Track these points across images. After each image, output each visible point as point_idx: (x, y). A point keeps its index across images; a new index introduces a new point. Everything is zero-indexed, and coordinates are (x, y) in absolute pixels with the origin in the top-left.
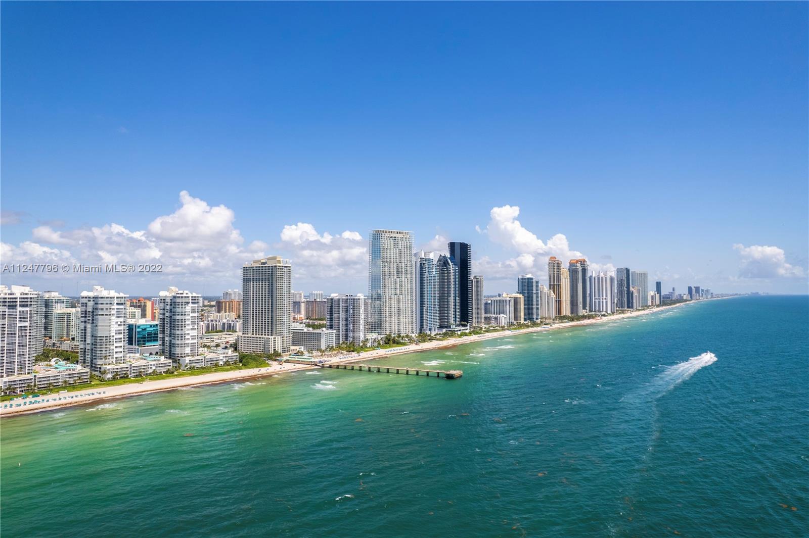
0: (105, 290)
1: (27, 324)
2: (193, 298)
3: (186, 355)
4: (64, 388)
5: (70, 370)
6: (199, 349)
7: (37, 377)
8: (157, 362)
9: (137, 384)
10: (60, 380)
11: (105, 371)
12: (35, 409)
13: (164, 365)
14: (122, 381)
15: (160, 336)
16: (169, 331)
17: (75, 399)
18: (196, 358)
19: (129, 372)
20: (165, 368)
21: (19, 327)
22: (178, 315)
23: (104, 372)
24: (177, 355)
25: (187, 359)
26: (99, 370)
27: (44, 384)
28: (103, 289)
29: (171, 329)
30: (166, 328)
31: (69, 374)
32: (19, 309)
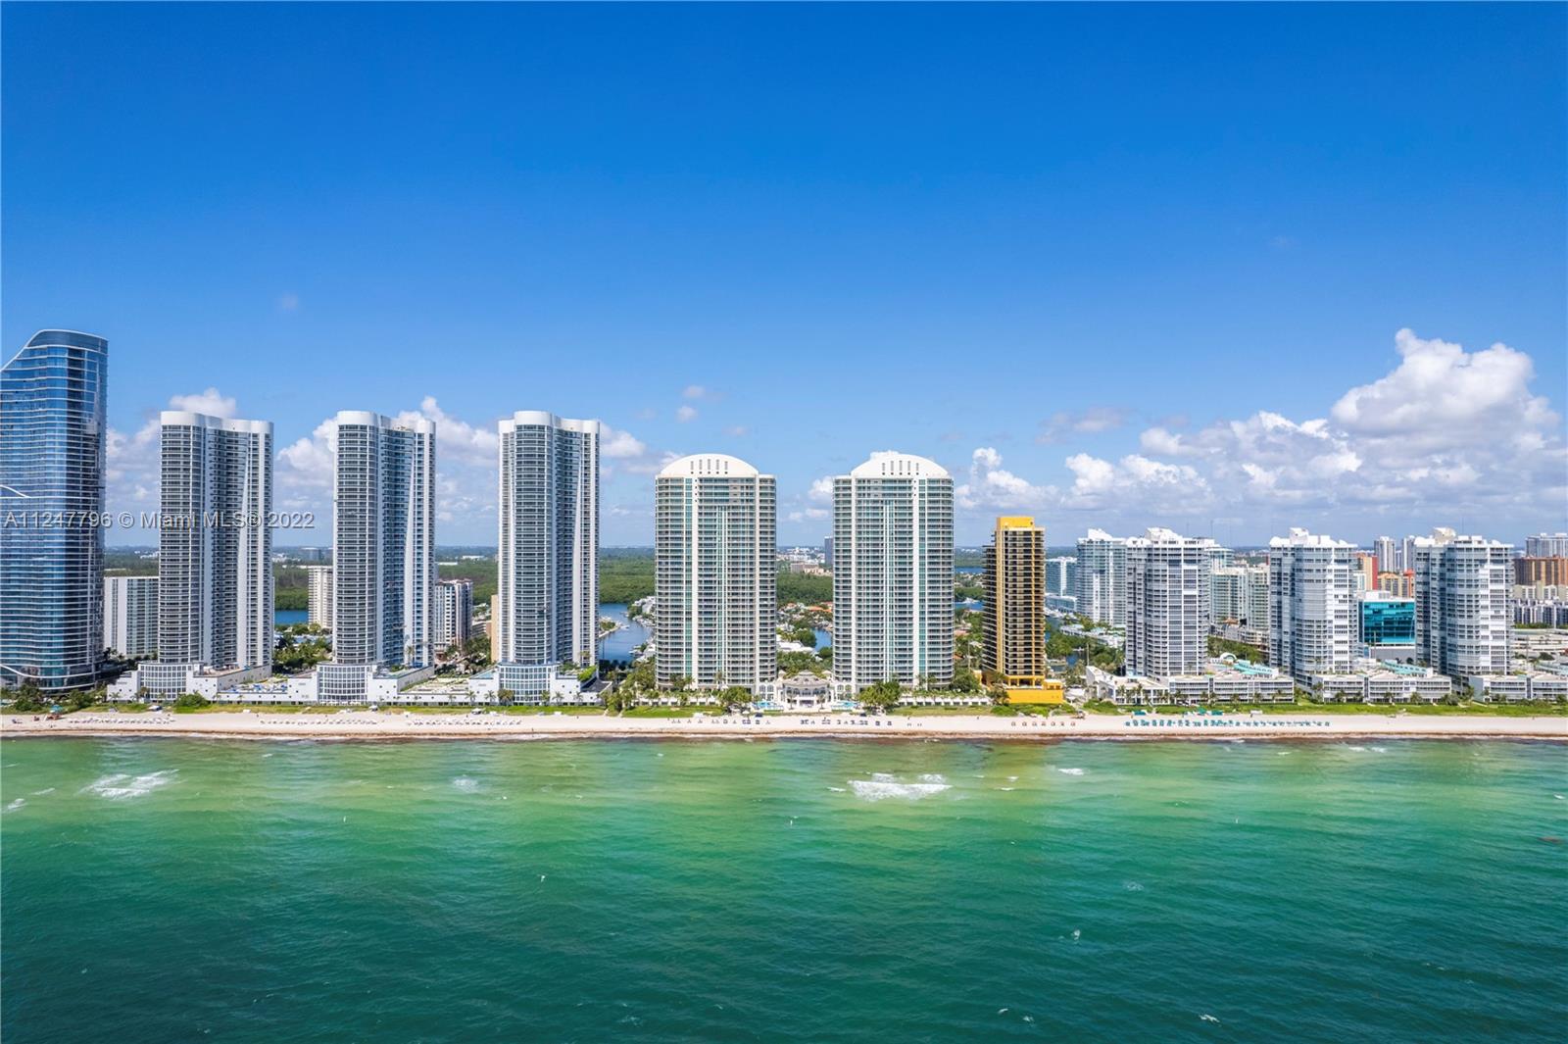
0: (1311, 534)
1: (1195, 592)
2: (1495, 552)
3: (1480, 670)
4: (1257, 706)
5: (1261, 675)
6: (1512, 662)
7: (1215, 681)
8: (1420, 680)
9: (1384, 717)
10: (1248, 692)
11: (1320, 685)
12: (1223, 735)
13: (1434, 686)
14: (1352, 707)
15: (1419, 626)
16: (1438, 618)
17: (1278, 729)
18: (1506, 678)
19: (1363, 692)
20: (1437, 692)
21: (1185, 596)
22: (1462, 586)
23: (1318, 687)
24: (1459, 669)
25: (1487, 680)
26: (1307, 681)
27: (1223, 694)
28: (1307, 533)
29: (1443, 614)
30: (1432, 611)
31: (1262, 683)
32: (1184, 566)
